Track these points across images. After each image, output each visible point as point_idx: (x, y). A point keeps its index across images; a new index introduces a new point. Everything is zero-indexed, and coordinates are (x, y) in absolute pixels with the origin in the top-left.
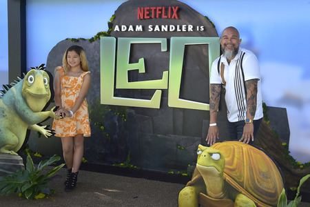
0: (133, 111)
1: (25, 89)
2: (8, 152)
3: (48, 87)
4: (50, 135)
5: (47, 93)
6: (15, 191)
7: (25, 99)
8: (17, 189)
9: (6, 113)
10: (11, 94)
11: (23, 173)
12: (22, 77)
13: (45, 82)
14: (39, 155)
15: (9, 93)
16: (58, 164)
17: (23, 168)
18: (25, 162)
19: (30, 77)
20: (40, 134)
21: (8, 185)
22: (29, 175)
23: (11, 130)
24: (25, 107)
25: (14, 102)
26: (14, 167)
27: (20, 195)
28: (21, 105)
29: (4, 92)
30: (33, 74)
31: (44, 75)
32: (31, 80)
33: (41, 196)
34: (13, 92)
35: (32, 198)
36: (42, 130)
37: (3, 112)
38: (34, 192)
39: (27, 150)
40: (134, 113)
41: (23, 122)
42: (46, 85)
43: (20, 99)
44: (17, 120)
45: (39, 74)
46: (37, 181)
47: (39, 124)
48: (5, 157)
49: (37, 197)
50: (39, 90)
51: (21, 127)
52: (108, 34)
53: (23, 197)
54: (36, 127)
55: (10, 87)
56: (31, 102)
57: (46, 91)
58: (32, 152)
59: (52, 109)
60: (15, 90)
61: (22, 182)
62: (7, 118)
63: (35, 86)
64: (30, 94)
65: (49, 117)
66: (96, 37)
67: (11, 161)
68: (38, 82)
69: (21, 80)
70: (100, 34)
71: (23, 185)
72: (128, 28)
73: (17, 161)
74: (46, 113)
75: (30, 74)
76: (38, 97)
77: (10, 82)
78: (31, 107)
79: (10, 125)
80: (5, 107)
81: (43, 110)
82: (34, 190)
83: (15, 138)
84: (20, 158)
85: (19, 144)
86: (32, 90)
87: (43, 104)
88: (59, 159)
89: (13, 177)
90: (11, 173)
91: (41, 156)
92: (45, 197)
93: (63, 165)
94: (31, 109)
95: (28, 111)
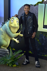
1: (10, 24)
3: (18, 24)
4: (19, 42)
5: (18, 26)
7: (10, 28)
8: (6, 62)
9: (3, 33)
10: (5, 26)
13: (17, 22)
14: (14, 49)
15: (4, 26)
16: (21, 53)
17: (9, 55)
18: (9, 52)
19: (12, 20)
21: (3, 60)
22: (11, 57)
24: (10, 31)
25: (6, 29)
26: (6, 54)
28: (8, 30)
29: (2, 25)
30: (13, 19)
31: (17, 19)
32: (12, 21)
34: (6, 25)
35: (12, 66)
36: (16, 40)
37: (2, 33)
38: (12, 64)
39: (10, 47)
41: (9, 37)
42: (18, 23)
43: (8, 28)
44: (7, 36)
46: (14, 59)
48: (2, 50)
49: (14, 66)
50: (15, 25)
51: (8, 39)
52: (42, 3)
53: (9, 65)
55: (5, 23)
56: (12, 29)
58: (12, 48)
59: (20, 33)
60: (6, 24)
61: (8, 60)
62: (3, 35)
64: (12, 26)
66: (37, 4)
67: (5, 51)
69: (9, 21)
70: (38, 3)
73: (7, 52)
74: (18, 34)
75: (12, 19)
76: (14, 28)
77: (4, 22)
78: (12, 31)
80: (3, 31)
82: (13, 63)
84: (8, 50)
88: (21, 51)
89: (5, 58)
90: (4, 56)
91: (15, 50)
92: (17, 66)
93: (23, 54)
94: (12, 32)
95: (11, 33)
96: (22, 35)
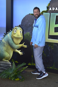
0: (56, 45)
1: (13, 35)
2: (6, 60)
3: (22, 34)
4: (22, 54)
5: (21, 37)
6: (8, 77)
9: (5, 45)
11: (11, 69)
12: (12, 30)
13: (20, 32)
14: (17, 62)
15: (6, 36)
16: (25, 66)
17: (11, 67)
18: (12, 65)
21: (5, 74)
22: (14, 70)
23: (7, 51)
24: (13, 42)
25: (8, 40)
26: (8, 67)
27: (10, 78)
28: (11, 42)
30: (16, 29)
31: (20, 29)
32: (15, 31)
33: (18, 79)
34: (8, 36)
35: (14, 80)
37: (4, 44)
38: (15, 77)
39: (12, 60)
40: (57, 46)
41: (11, 49)
42: (21, 34)
43: (11, 39)
44: (9, 47)
45: (18, 29)
46: (16, 73)
48: (4, 63)
49: (16, 80)
50: (18, 35)
52: (47, 12)
53: (11, 79)
54: (17, 51)
55: (7, 34)
56: (15, 40)
58: (15, 61)
60: (9, 35)
61: (11, 73)
63: (17, 34)
64: (15, 37)
66: (41, 13)
68: (18, 32)
70: (43, 12)
71: (11, 74)
72: (55, 9)
73: (9, 64)
74: (21, 45)
75: (15, 29)
76: (18, 38)
77: (7, 32)
78: (15, 42)
79: (7, 49)
80: (5, 42)
84: (10, 63)
85: (10, 57)
86: (15, 36)
88: (25, 64)
90: (6, 69)
92: (20, 80)
93: (27, 67)
95: (14, 44)
96: (26, 46)
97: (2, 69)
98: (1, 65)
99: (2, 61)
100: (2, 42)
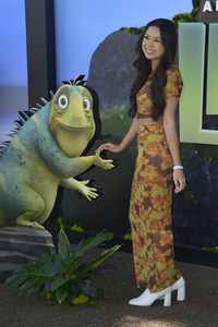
1: (53, 118)
2: (29, 224)
3: (91, 114)
4: (95, 195)
5: (89, 124)
6: (41, 290)
7: (54, 135)
8: (43, 286)
9: (24, 159)
10: (32, 127)
11: (53, 260)
12: (49, 99)
13: (85, 106)
14: (79, 229)
15: (28, 125)
16: (109, 244)
17: (53, 252)
18: (55, 241)
19: (63, 97)
20: (79, 194)
21: (29, 279)
22: (63, 262)
23: (33, 187)
24: (54, 148)
25: (37, 140)
26: (39, 249)
27: (49, 296)
28: (48, 145)
30: (67, 92)
31: (83, 95)
32: (63, 103)
33: (82, 299)
34: (34, 123)
35: (68, 302)
36: (83, 187)
37: (20, 157)
38: (70, 292)
39: (60, 220)
42: (87, 112)
44: (42, 170)
45: (75, 92)
46: (75, 272)
47: (78, 178)
48: (24, 232)
49: (76, 301)
50: (76, 119)
51: (48, 182)
52: (192, 18)
53: (54, 300)
54: (73, 182)
56: (63, 139)
57: (87, 122)
58: (69, 223)
59: (98, 152)
60: (38, 120)
61: (52, 275)
62: (26, 168)
63: (70, 113)
64: (62, 127)
65: (93, 166)
67: (34, 238)
68: (75, 106)
69: (48, 104)
70: (178, 18)
71: (52, 279)
73: (44, 239)
74: (89, 159)
75: (61, 93)
76: (74, 132)
78: (64, 149)
80: (23, 148)
81: (84, 154)
82: (71, 289)
83: (40, 201)
84: (47, 234)
85: (45, 210)
86: (65, 121)
87: (82, 144)
88: (110, 236)
89: (37, 266)
90: (34, 258)
91: (82, 230)
92: (89, 301)
93: (118, 247)
94: (64, 153)
95: (59, 155)
96: (108, 164)
97: (16, 260)
98: (12, 241)
99: (16, 225)
100: (13, 149)
